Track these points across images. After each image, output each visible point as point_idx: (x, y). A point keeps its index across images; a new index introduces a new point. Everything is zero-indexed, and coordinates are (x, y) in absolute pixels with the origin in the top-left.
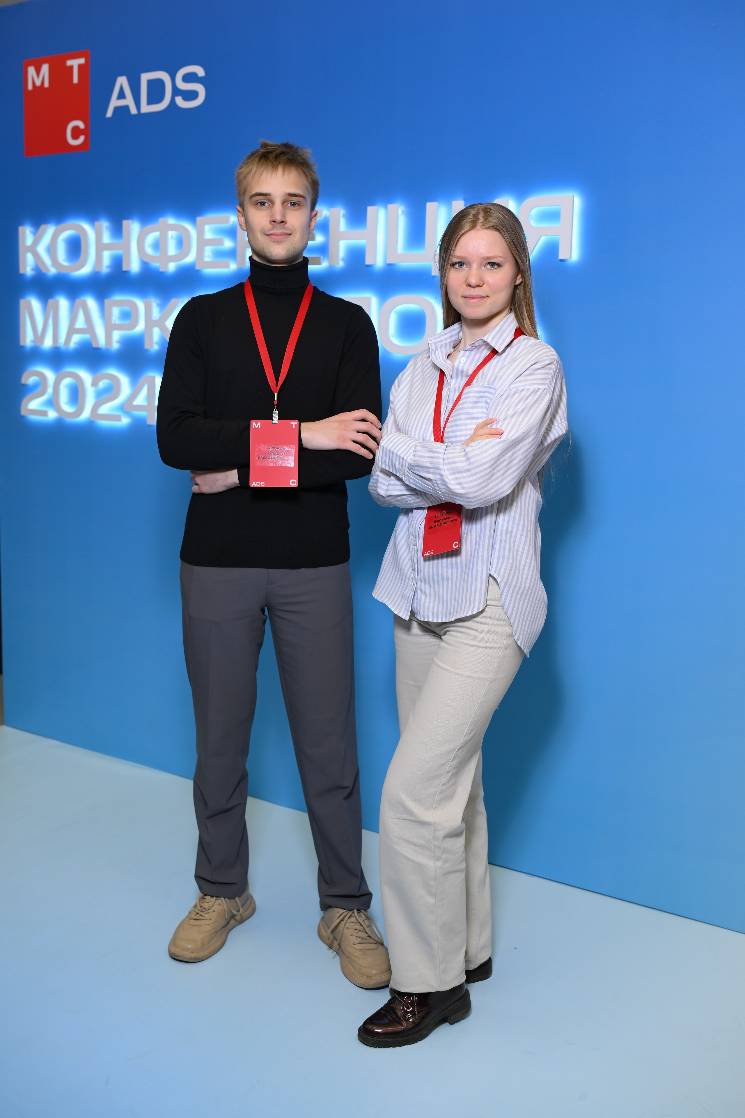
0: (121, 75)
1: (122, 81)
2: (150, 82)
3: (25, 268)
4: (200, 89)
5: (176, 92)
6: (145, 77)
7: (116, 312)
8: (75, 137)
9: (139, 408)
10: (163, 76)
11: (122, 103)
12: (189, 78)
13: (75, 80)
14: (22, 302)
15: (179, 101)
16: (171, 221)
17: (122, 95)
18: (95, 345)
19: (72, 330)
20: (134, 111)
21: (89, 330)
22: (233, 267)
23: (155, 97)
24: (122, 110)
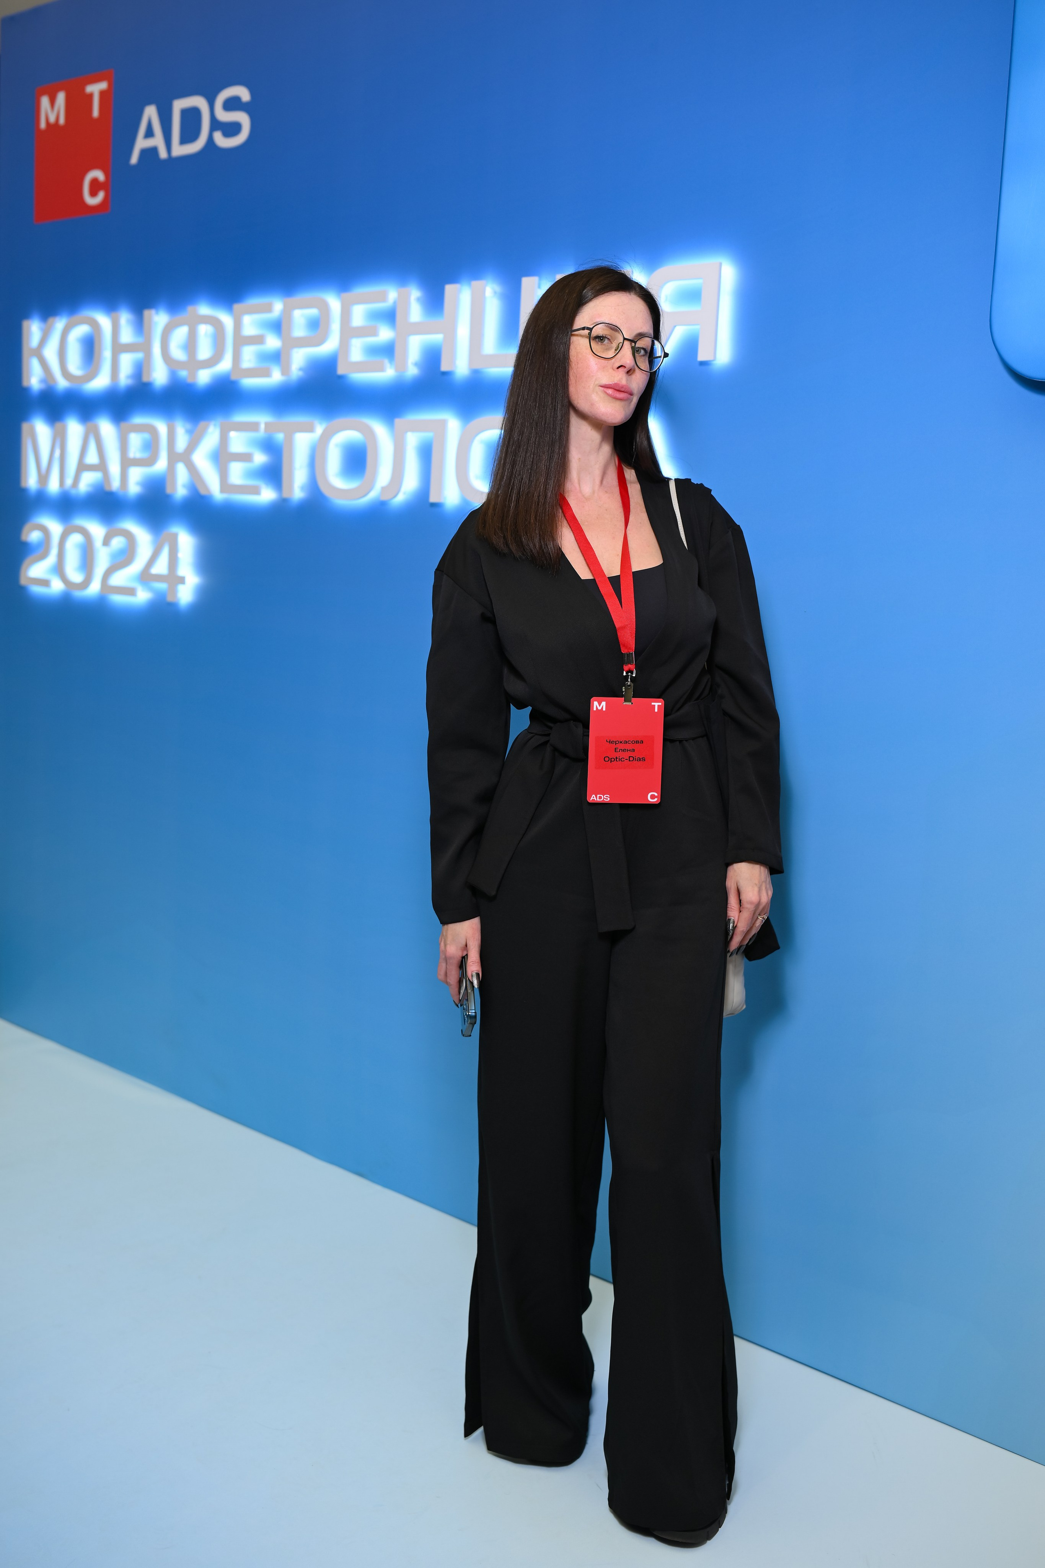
0: (149, 103)
1: (151, 112)
2: (185, 113)
3: (29, 380)
4: (243, 118)
5: (216, 125)
6: (179, 105)
7: (136, 440)
8: (93, 193)
9: (159, 578)
10: (198, 102)
11: (149, 143)
12: (232, 104)
13: (96, 113)
14: (25, 426)
15: (218, 137)
16: (204, 309)
17: (149, 133)
18: (107, 489)
19: (82, 467)
20: (163, 154)
21: (102, 466)
22: (276, 377)
23: (190, 133)
24: (150, 154)
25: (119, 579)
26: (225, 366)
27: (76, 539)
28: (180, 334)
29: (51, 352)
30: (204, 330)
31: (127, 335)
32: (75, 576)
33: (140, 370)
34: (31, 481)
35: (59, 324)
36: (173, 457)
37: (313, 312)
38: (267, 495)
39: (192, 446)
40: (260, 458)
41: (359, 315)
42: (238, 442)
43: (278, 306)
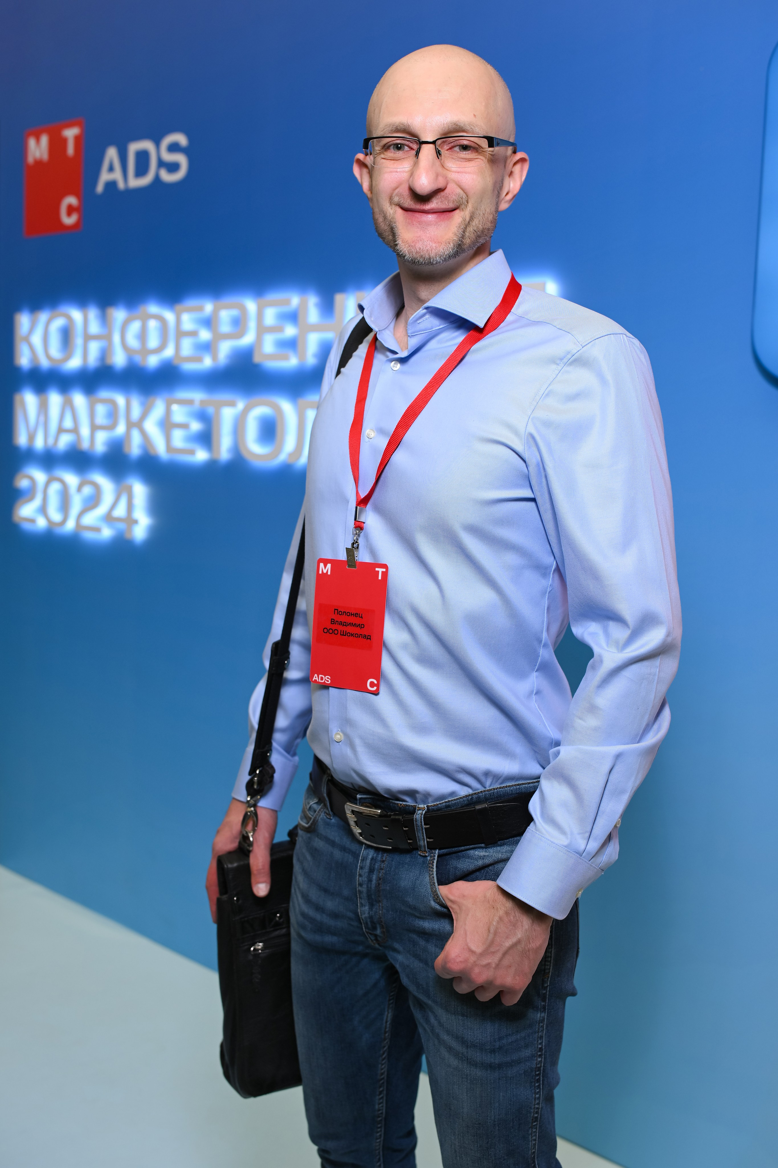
0: (111, 145)
1: (112, 153)
2: (138, 153)
3: (20, 360)
4: (181, 159)
5: (161, 164)
6: (134, 147)
7: (101, 410)
8: (69, 215)
9: (119, 519)
10: (147, 145)
11: (111, 177)
12: (174, 148)
13: (70, 152)
14: (17, 398)
15: (163, 174)
16: (153, 308)
17: (111, 169)
18: (79, 447)
19: (61, 430)
20: (121, 185)
21: (75, 430)
22: (207, 363)
23: (142, 169)
24: (111, 185)
25: (89, 519)
26: (169, 352)
27: (55, 487)
28: (135, 327)
29: (36, 339)
30: (153, 324)
31: (94, 328)
32: (56, 516)
33: (105, 353)
34: (22, 439)
35: (43, 317)
36: (130, 425)
37: (234, 312)
38: (201, 456)
39: (144, 415)
40: (196, 426)
41: (270, 316)
42: (179, 414)
43: (209, 307)
